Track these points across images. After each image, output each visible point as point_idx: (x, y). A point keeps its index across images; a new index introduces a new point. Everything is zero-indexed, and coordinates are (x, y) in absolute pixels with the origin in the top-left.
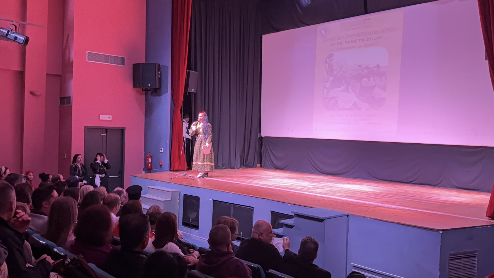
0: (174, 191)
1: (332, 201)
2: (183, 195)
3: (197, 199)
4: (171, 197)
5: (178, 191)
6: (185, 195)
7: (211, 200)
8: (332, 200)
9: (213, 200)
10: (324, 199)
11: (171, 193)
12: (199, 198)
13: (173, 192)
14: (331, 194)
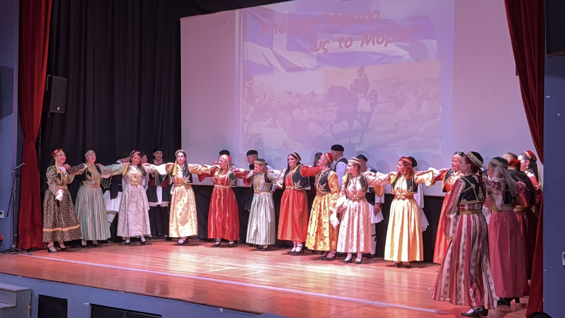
0: (21, 291)
1: (292, 298)
2: (37, 296)
3: (64, 303)
4: (17, 301)
5: (27, 290)
6: (41, 297)
7: (88, 304)
8: (293, 296)
9: (91, 304)
10: (279, 295)
11: (15, 293)
12: (67, 303)
13: (18, 291)
14: (291, 285)
